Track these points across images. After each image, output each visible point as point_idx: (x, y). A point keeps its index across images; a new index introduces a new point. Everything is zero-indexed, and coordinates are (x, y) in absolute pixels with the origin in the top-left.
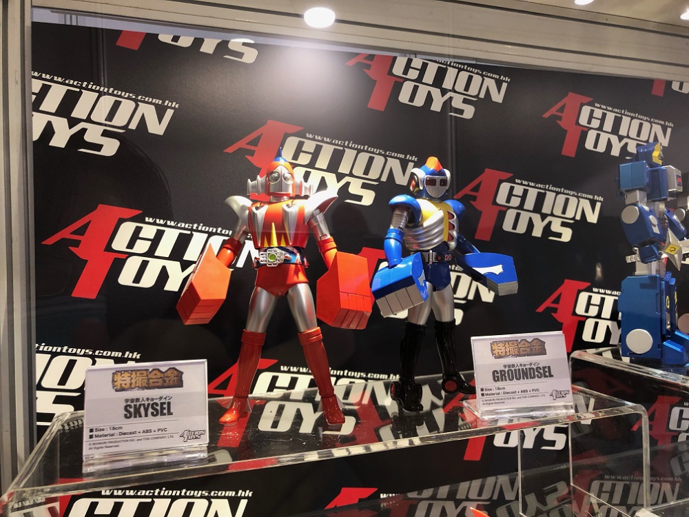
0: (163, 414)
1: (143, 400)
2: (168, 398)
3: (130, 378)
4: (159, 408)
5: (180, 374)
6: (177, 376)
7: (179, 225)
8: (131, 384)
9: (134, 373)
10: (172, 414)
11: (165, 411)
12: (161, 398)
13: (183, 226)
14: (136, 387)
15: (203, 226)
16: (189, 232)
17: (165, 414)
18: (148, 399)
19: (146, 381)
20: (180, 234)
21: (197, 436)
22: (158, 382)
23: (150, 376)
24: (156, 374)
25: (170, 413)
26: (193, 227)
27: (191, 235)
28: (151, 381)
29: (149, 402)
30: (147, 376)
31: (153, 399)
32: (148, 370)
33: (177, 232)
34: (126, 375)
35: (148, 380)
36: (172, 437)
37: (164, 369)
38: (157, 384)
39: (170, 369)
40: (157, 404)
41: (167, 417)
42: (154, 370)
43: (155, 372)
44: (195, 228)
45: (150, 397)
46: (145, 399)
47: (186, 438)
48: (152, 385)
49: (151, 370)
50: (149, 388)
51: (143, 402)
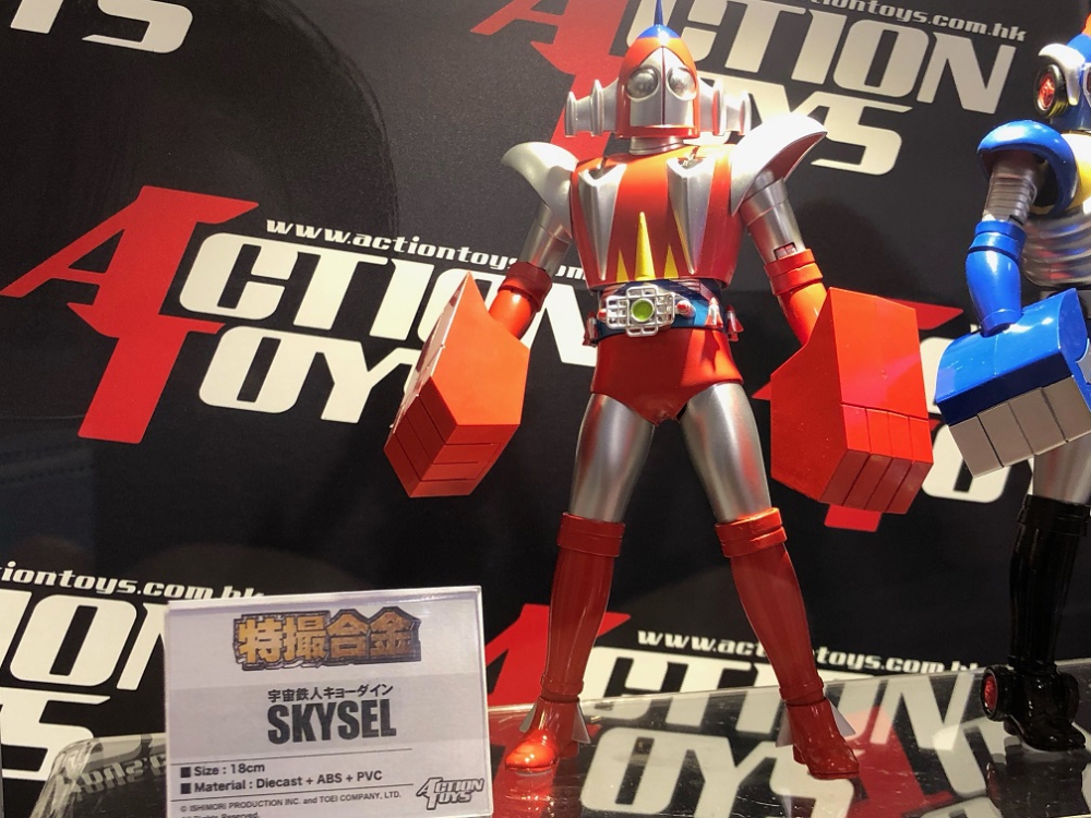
0: (369, 733)
1: (316, 693)
2: (381, 690)
3: (280, 635)
4: (358, 716)
5: (412, 625)
6: (404, 630)
7: (356, 241)
8: (283, 650)
9: (290, 621)
10: (393, 733)
11: (376, 725)
12: (363, 689)
13: (366, 244)
14: (296, 658)
15: (419, 243)
16: (383, 261)
17: (374, 734)
18: (329, 692)
19: (321, 641)
20: (361, 265)
21: (463, 795)
22: (355, 647)
23: (333, 630)
24: (348, 625)
25: (388, 731)
26: (393, 245)
27: (390, 268)
28: (336, 642)
29: (333, 699)
30: (325, 629)
31: (342, 693)
32: (327, 612)
33: (351, 261)
34: (270, 625)
35: (329, 639)
36: (396, 795)
37: (368, 611)
38: (353, 652)
39: (385, 610)
40: (353, 707)
41: (380, 742)
42: (342, 612)
43: (344, 619)
44: (398, 248)
45: (335, 687)
46: (321, 692)
47: (433, 799)
48: (337, 653)
49: (334, 612)
50: (329, 661)
51: (317, 700)
